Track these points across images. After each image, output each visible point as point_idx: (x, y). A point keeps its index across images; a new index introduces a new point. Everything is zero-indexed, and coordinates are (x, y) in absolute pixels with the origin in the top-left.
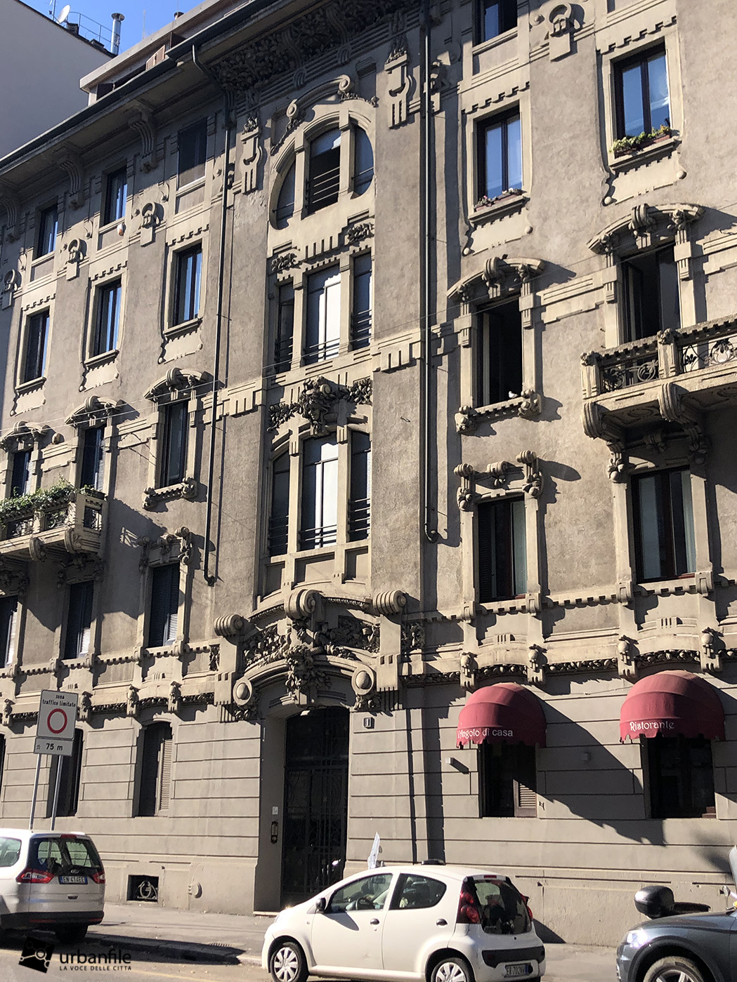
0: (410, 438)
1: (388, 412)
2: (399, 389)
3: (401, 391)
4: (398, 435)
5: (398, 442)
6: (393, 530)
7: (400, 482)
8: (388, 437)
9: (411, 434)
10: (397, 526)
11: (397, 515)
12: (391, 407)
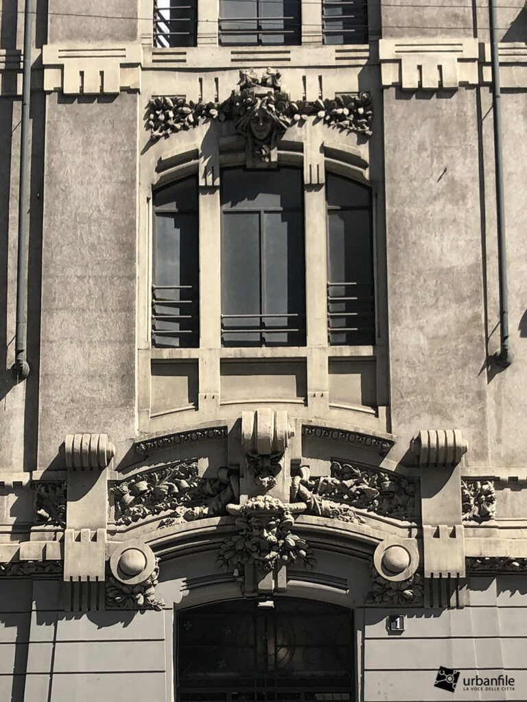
0: (461, 202)
1: (416, 155)
2: (437, 124)
3: (441, 128)
4: (438, 194)
5: (438, 206)
6: (433, 339)
7: (445, 266)
8: (418, 193)
9: (464, 197)
10: (442, 332)
11: (440, 317)
12: (422, 147)
